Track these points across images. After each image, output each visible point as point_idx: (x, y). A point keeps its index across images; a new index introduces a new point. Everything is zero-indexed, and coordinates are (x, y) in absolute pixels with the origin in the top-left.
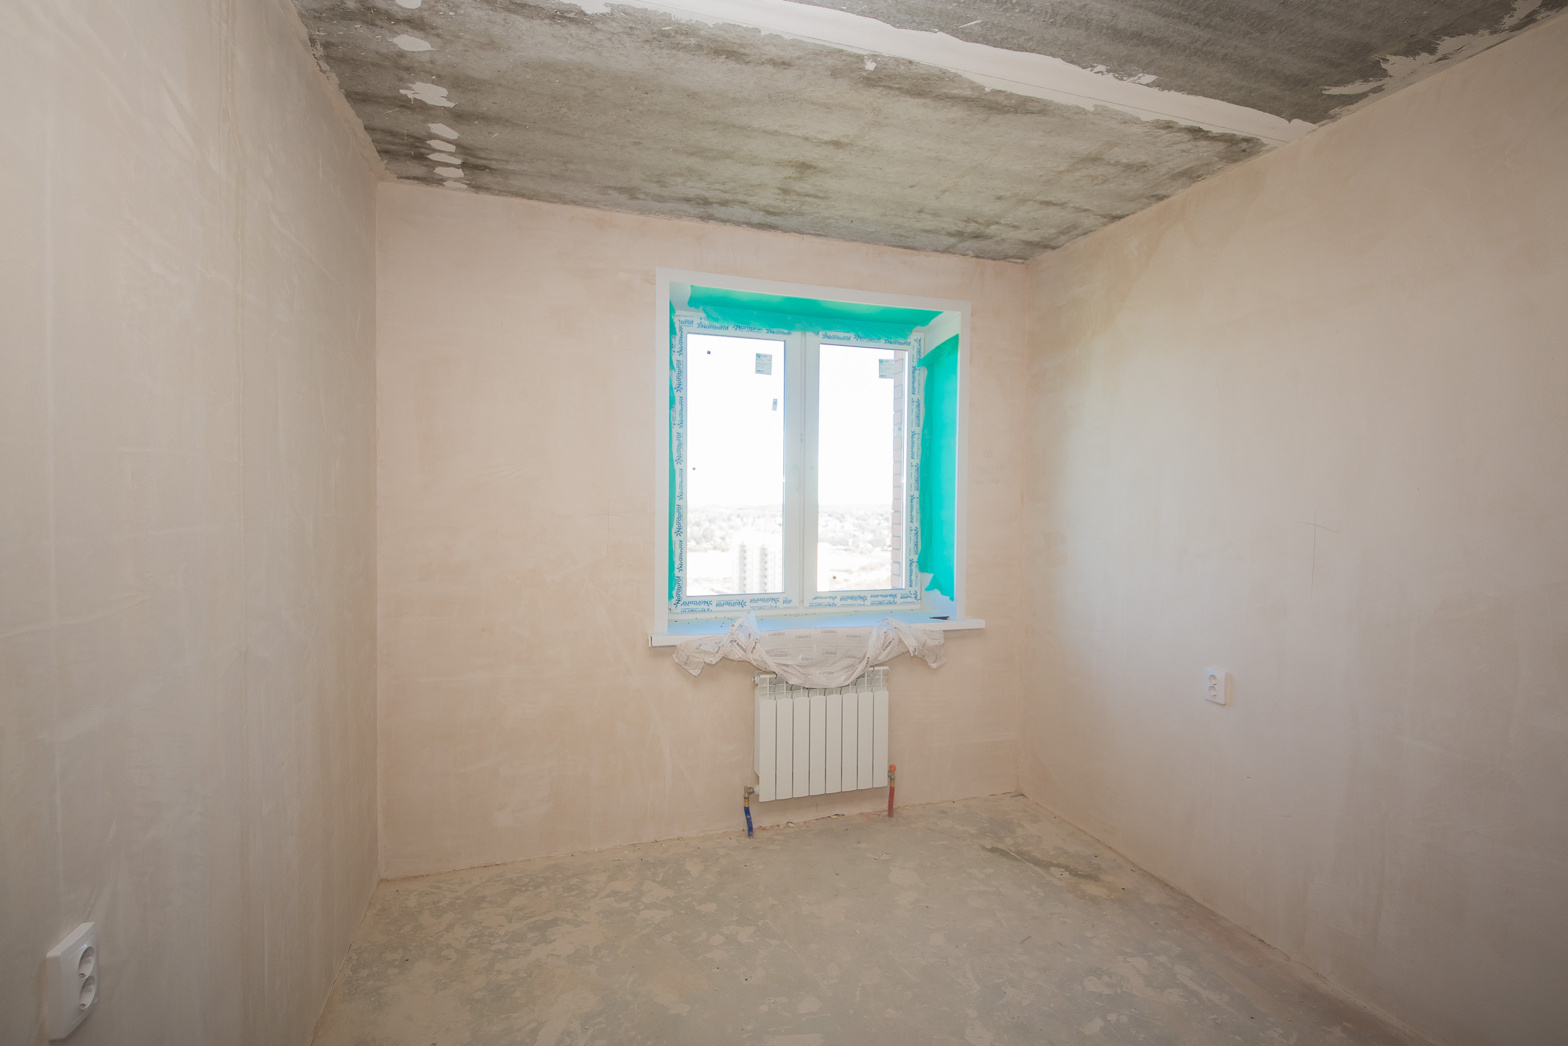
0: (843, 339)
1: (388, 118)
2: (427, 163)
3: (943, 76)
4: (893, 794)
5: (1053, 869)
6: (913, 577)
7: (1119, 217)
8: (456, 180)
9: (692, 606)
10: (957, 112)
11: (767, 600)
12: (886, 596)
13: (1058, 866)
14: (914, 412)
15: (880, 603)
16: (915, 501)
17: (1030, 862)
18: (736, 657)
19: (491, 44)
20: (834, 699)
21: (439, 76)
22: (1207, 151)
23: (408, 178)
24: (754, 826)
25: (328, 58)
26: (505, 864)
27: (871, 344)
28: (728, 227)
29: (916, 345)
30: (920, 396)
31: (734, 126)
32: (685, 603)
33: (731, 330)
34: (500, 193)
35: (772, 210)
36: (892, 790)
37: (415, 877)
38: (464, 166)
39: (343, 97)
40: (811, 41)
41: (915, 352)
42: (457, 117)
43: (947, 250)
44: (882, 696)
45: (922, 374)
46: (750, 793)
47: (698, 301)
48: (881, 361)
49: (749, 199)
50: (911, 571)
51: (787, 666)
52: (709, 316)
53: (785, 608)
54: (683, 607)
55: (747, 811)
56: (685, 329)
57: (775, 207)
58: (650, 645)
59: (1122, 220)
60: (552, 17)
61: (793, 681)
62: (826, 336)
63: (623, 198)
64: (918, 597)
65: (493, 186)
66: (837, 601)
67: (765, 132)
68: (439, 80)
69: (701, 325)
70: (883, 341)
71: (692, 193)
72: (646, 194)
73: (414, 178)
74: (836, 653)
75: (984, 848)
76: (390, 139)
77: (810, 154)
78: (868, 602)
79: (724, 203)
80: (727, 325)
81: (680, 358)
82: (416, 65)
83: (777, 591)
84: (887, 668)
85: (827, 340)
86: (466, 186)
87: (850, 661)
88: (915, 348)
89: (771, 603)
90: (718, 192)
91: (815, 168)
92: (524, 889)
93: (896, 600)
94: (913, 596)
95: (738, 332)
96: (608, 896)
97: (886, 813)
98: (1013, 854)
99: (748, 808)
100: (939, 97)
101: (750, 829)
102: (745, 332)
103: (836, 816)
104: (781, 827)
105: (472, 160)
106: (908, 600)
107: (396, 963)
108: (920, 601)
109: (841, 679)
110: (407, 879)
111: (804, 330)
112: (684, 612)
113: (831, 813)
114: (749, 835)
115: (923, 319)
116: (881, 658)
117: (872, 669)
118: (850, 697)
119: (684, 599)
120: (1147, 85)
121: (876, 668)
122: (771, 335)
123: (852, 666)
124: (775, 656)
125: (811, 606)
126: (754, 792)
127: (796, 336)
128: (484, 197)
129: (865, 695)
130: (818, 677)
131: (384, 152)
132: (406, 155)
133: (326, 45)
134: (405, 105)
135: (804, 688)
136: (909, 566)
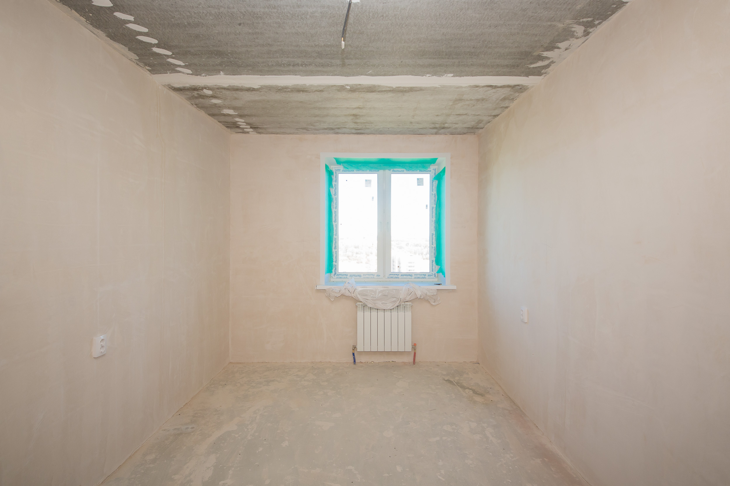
0: (401, 171)
1: (222, 119)
2: (240, 128)
3: (374, 86)
4: (415, 355)
5: (467, 391)
6: (434, 267)
7: (498, 115)
8: (252, 132)
9: (340, 276)
10: (390, 95)
11: (370, 275)
12: (421, 275)
13: (469, 388)
14: (433, 199)
15: (419, 278)
16: (434, 236)
17: (459, 386)
18: (347, 295)
19: (236, 99)
20: (388, 314)
21: (228, 107)
22: (505, 91)
23: (239, 133)
24: (356, 361)
25: (198, 107)
26: (269, 363)
27: (413, 172)
28: (346, 135)
29: (433, 171)
30: (435, 192)
31: (321, 108)
32: (337, 275)
33: (355, 171)
34: (267, 134)
35: (357, 129)
36: (415, 354)
37: (240, 363)
38: (251, 128)
39: (208, 115)
40: (324, 84)
41: (433, 174)
42: (241, 116)
43: (436, 134)
44: (409, 314)
45: (436, 183)
46: (355, 348)
47: (339, 162)
48: (418, 179)
49: (346, 126)
50: (433, 265)
51: (367, 299)
52: (345, 167)
53: (377, 278)
54: (337, 276)
55: (353, 354)
56: (337, 173)
57: (357, 128)
58: (316, 289)
59: (499, 116)
60: (247, 90)
61: (370, 306)
62: (394, 171)
63: (305, 131)
64: (436, 276)
65: (263, 132)
66: (399, 276)
67: (332, 108)
68: (229, 108)
69: (343, 171)
70: (418, 171)
71: (326, 127)
72: (311, 129)
73: (240, 132)
74: (388, 296)
75: (444, 379)
76: (227, 123)
77: (355, 112)
78: (413, 277)
79: (339, 128)
80: (353, 170)
81: (336, 183)
82: (221, 106)
83: (374, 271)
84: (411, 303)
85: (393, 172)
86: (256, 133)
87: (395, 299)
88: (433, 173)
89: (371, 276)
90: (333, 126)
91: (359, 115)
92: (270, 370)
93: (426, 277)
94: (434, 275)
95: (358, 172)
96: (295, 376)
97: (413, 363)
98: (454, 383)
99: (354, 353)
100: (379, 92)
101: (355, 361)
102: (360, 172)
103: (392, 362)
104: (369, 363)
105: (252, 126)
106: (431, 277)
107: (223, 385)
108: (437, 278)
109: (390, 306)
110: (238, 363)
111: (384, 170)
112: (337, 278)
113: (391, 360)
114: (354, 364)
115: (433, 161)
116: (407, 299)
117: (404, 303)
118: (394, 313)
119: (337, 273)
120: (452, 77)
121: (406, 303)
122: (371, 172)
123: (395, 301)
124: (363, 295)
125: (388, 278)
126: (356, 347)
127: (381, 172)
128: (262, 135)
129: (401, 314)
130: (380, 305)
131: (227, 127)
132: (234, 127)
133: (196, 105)
134: (224, 115)
135: (375, 309)
136: (431, 263)
